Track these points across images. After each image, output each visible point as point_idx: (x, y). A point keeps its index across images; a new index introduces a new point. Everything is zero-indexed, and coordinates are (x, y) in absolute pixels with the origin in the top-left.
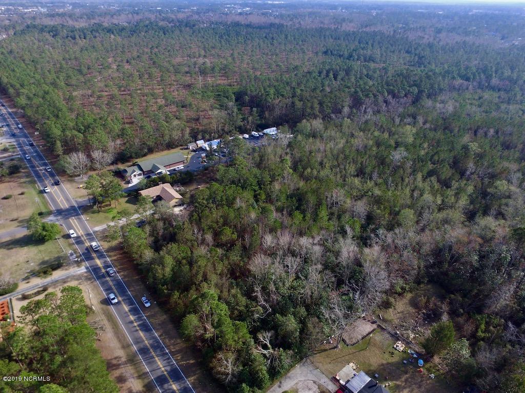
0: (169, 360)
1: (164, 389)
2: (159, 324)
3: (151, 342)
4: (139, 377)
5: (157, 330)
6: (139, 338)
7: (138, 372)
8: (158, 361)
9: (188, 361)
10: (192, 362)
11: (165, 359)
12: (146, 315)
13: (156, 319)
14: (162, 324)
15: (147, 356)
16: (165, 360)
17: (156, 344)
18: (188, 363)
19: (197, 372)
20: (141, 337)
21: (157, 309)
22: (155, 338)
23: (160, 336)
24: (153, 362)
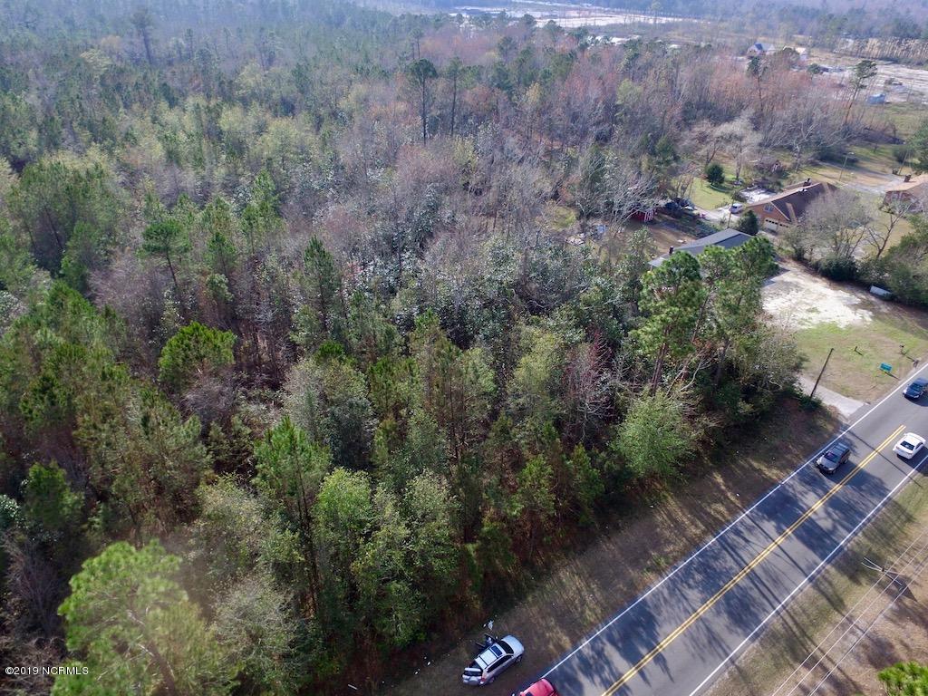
0: (741, 529)
1: (835, 527)
2: (605, 586)
3: (694, 595)
4: (837, 603)
5: (633, 589)
6: (694, 639)
7: (823, 615)
8: (760, 559)
9: (723, 487)
10: (720, 480)
11: (741, 541)
12: (568, 646)
13: (583, 602)
14: (599, 575)
15: (755, 593)
16: (747, 541)
17: (698, 577)
18: (727, 486)
19: (747, 466)
20: (689, 635)
21: (529, 610)
22: (673, 586)
23: (659, 571)
24: (766, 571)
